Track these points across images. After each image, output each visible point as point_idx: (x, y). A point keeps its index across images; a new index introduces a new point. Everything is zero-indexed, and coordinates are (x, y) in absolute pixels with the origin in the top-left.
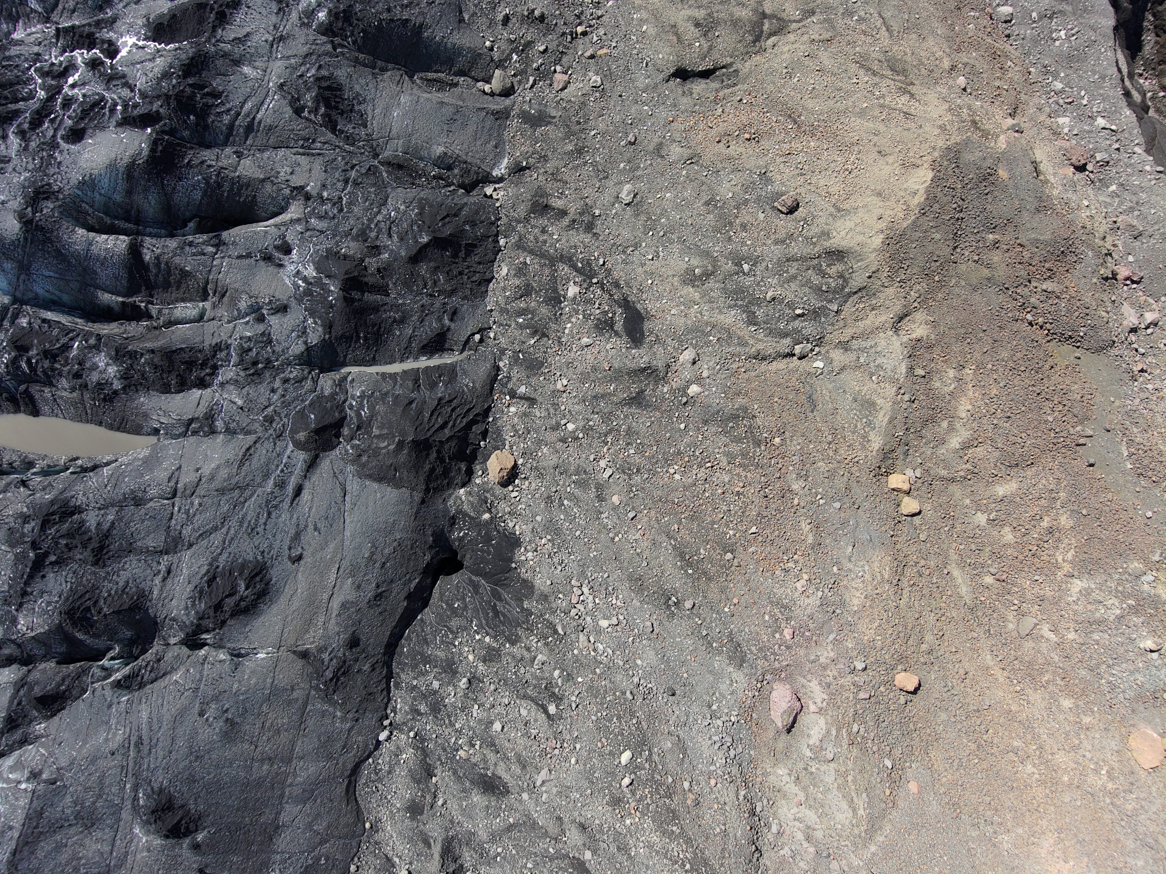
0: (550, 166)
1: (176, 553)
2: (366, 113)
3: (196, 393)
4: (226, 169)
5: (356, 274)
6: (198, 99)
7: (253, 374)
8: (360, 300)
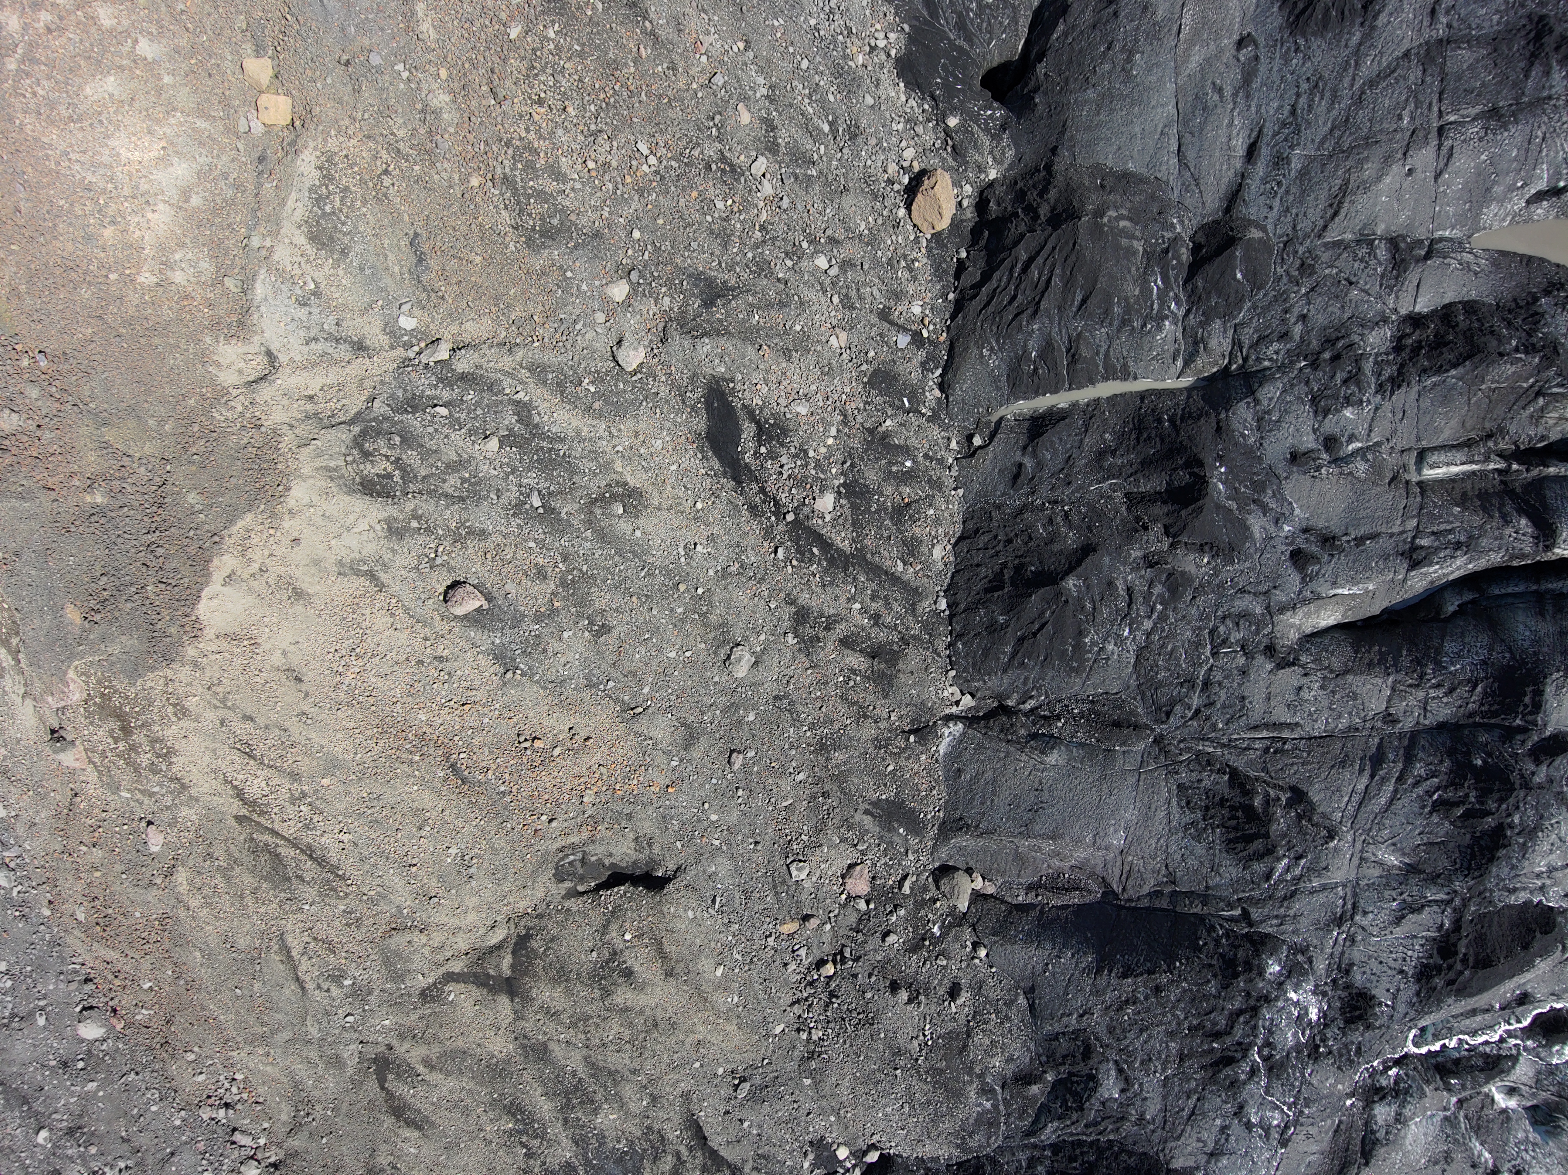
0: (869, 731)
1: (1427, 43)
2: (1182, 808)
3: (1423, 306)
4: (1410, 686)
5: (1183, 513)
6: (1473, 794)
7: (1338, 339)
8: (1175, 469)
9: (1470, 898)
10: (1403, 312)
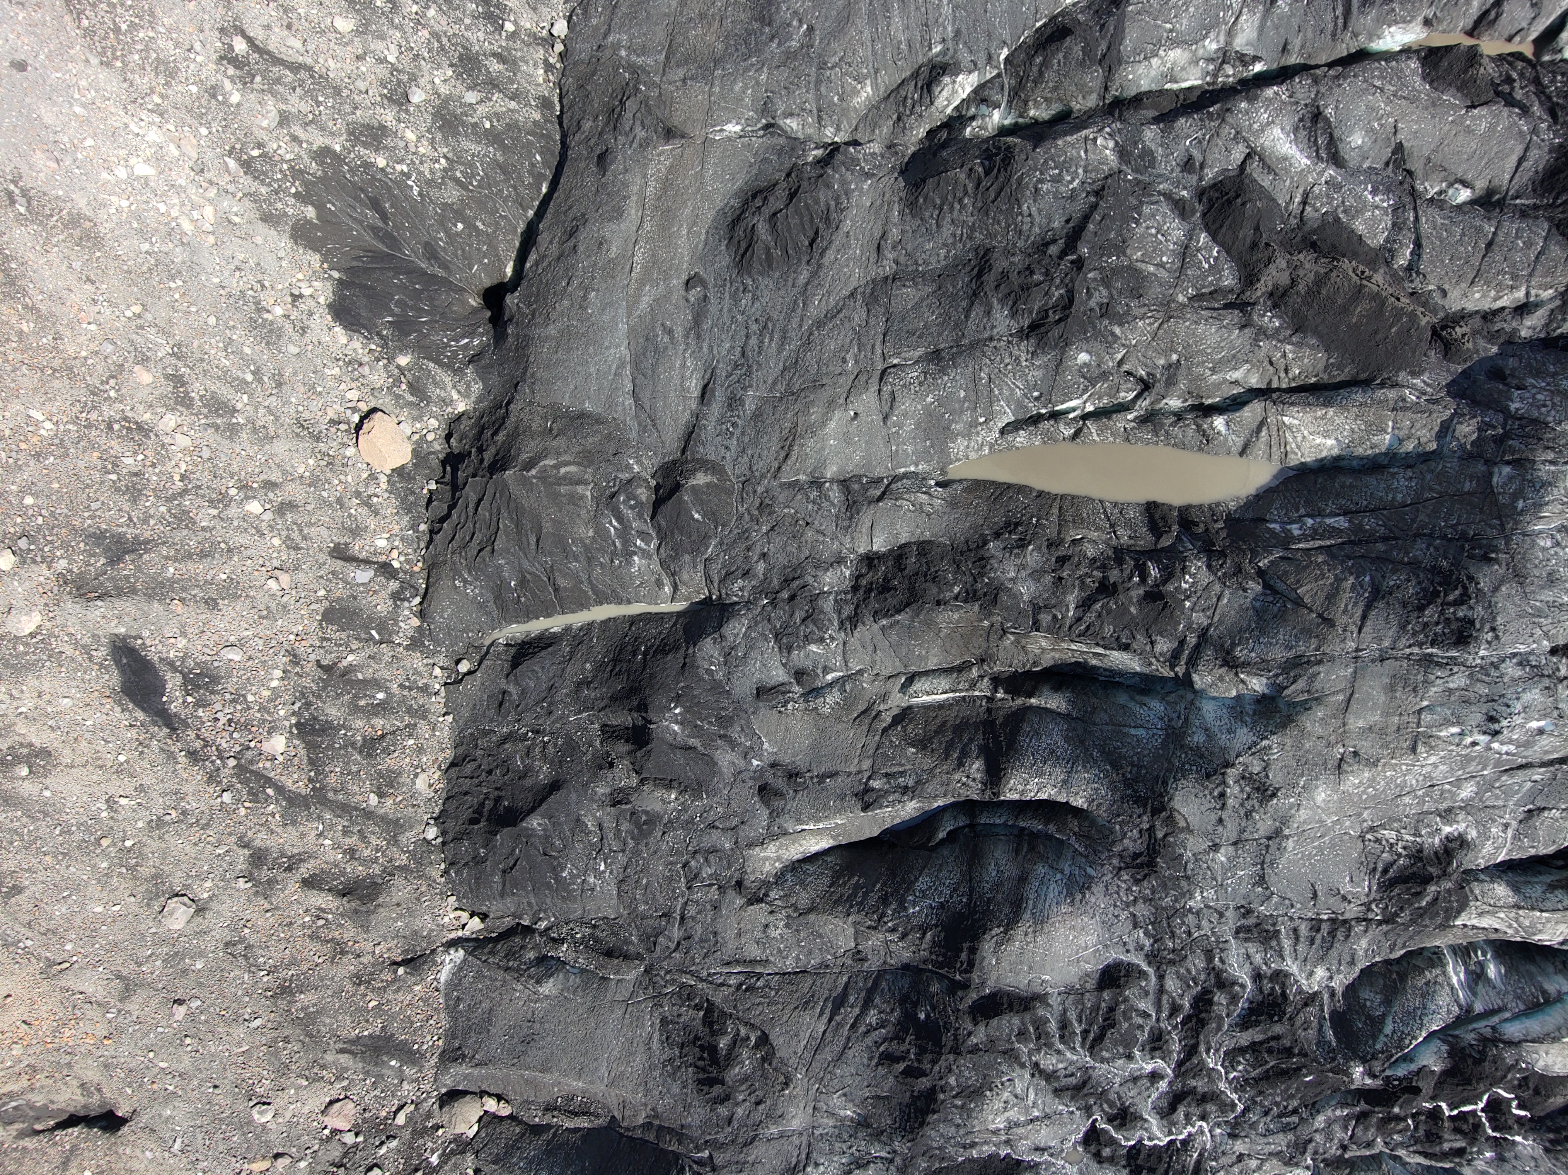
0: (347, 967)
1: (873, 281)
2: (662, 1042)
3: (880, 546)
4: (871, 927)
6: (913, 1050)
7: (795, 578)
9: (912, 1158)
10: (861, 551)
